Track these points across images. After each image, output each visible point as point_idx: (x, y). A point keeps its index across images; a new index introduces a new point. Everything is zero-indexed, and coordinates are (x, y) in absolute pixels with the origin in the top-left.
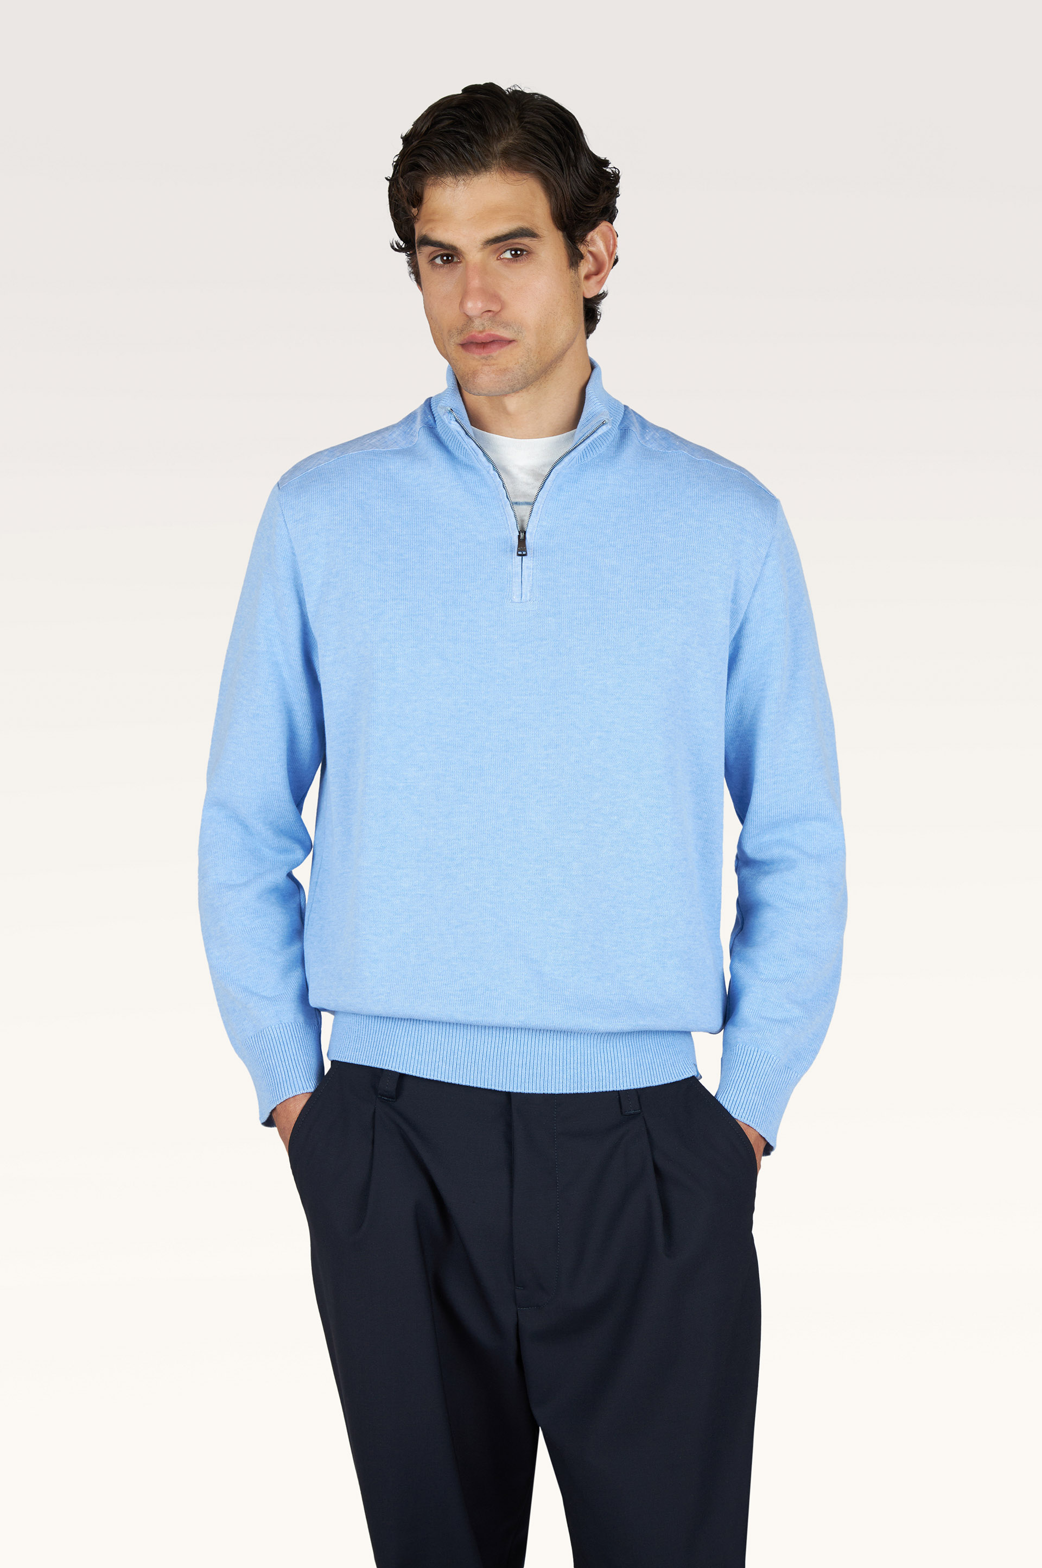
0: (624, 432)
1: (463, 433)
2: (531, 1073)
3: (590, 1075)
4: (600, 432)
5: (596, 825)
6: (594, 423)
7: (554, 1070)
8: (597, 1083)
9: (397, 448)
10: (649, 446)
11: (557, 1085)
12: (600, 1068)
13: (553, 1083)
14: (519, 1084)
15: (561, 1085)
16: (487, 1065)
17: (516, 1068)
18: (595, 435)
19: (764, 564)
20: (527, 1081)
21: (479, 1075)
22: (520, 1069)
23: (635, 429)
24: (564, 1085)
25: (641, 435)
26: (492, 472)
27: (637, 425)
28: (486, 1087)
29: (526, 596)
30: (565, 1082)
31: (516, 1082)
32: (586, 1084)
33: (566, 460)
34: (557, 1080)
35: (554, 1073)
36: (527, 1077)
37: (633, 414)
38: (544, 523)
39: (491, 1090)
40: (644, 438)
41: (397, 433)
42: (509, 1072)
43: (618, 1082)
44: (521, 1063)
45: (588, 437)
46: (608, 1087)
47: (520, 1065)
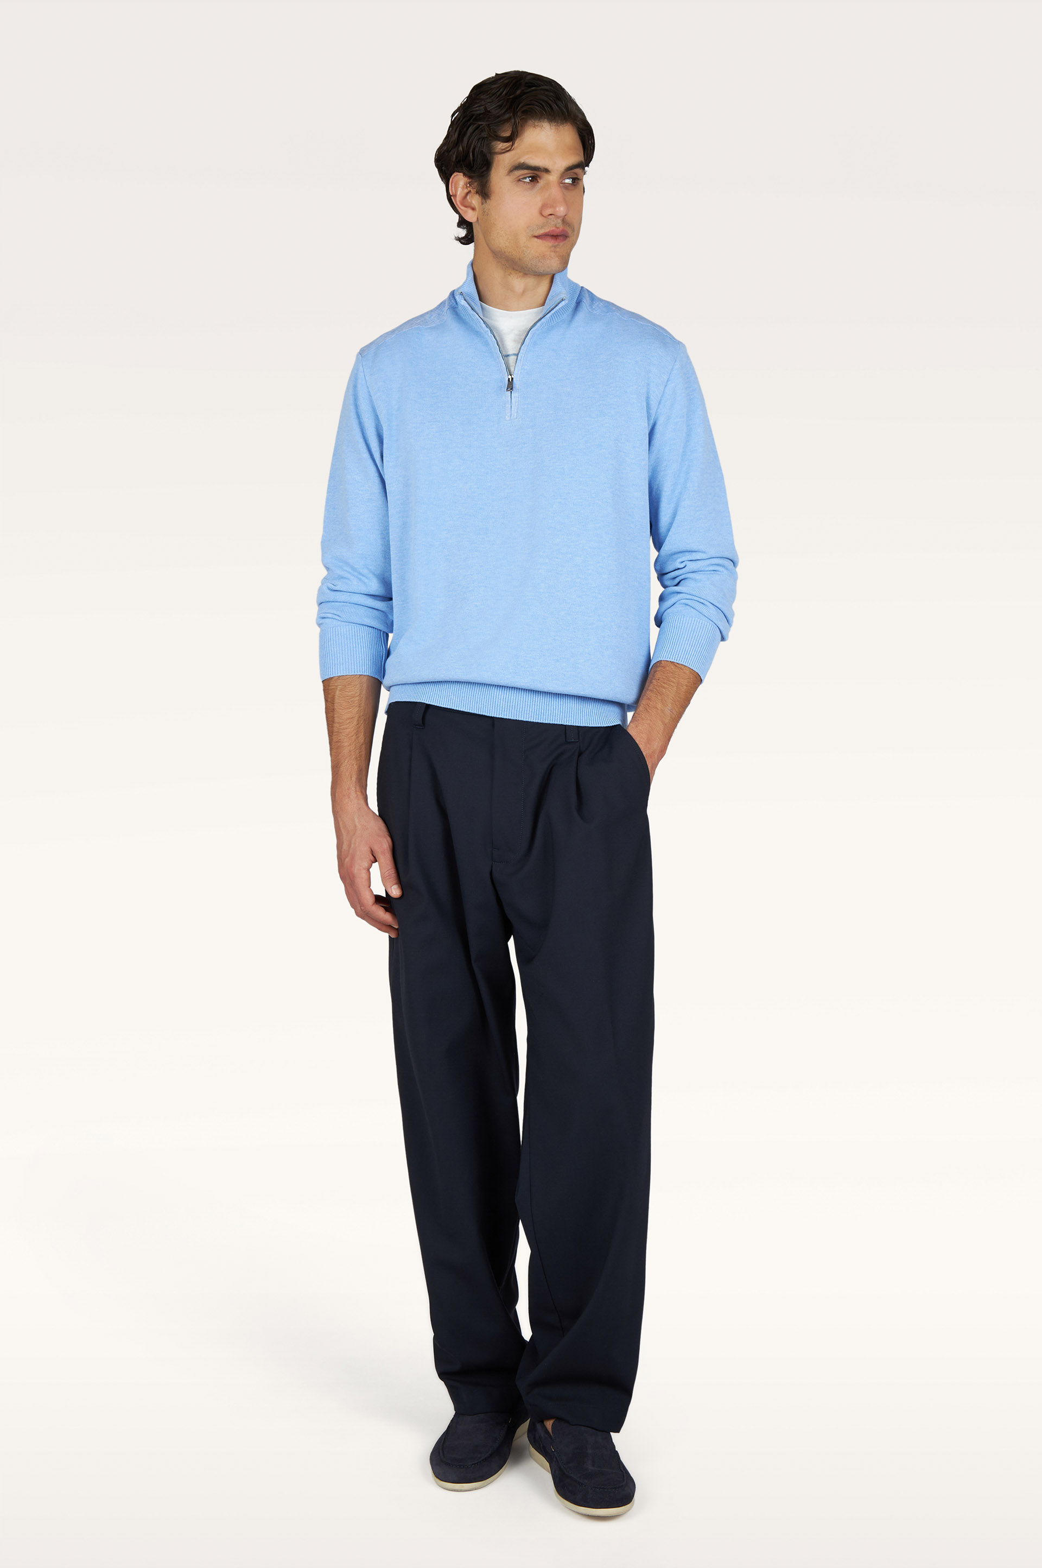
0: (578, 303)
1: (470, 308)
2: (509, 705)
3: (547, 711)
4: (560, 305)
5: (557, 560)
6: (557, 299)
7: (524, 704)
8: (552, 717)
9: (434, 325)
10: (595, 312)
11: (525, 715)
12: (555, 708)
13: (523, 713)
14: (501, 712)
15: (528, 715)
16: (481, 697)
17: (499, 701)
18: (557, 308)
19: (666, 386)
20: (506, 710)
21: (476, 704)
22: (502, 701)
23: (586, 301)
24: (530, 716)
25: (590, 305)
26: (490, 334)
27: (588, 299)
28: (479, 713)
29: (514, 416)
30: (530, 713)
31: (498, 710)
32: (545, 717)
33: (538, 324)
34: (526, 712)
35: (524, 706)
36: (506, 708)
37: (586, 292)
38: (526, 367)
39: (482, 715)
40: (592, 307)
41: (434, 316)
42: (494, 703)
43: (565, 719)
44: (502, 697)
45: (553, 309)
46: (558, 721)
47: (502, 699)
